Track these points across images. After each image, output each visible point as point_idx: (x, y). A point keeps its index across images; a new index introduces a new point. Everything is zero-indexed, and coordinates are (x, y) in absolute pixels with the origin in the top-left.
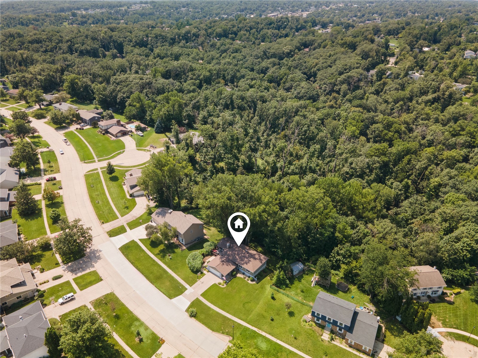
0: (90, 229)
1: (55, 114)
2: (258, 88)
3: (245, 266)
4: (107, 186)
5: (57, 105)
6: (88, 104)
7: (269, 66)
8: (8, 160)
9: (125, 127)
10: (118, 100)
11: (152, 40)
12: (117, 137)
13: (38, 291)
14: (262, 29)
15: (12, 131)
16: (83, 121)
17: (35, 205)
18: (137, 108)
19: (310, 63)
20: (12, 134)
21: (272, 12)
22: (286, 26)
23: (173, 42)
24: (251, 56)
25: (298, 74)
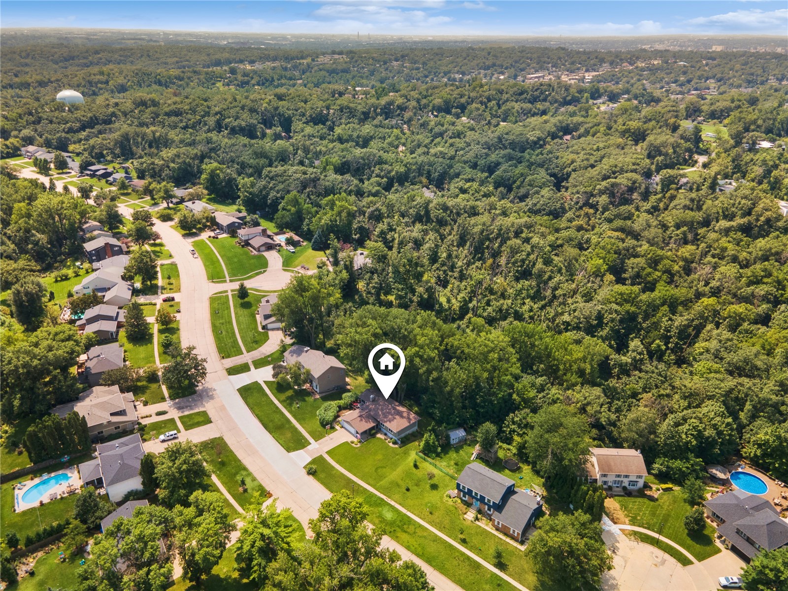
0: (205, 360)
1: (185, 216)
2: (473, 194)
3: (387, 425)
4: (236, 314)
5: (189, 204)
6: (230, 204)
7: (501, 160)
8: (122, 271)
9: (272, 239)
10: (269, 201)
11: (334, 114)
12: (259, 251)
13: (139, 424)
14: (507, 100)
15: (130, 235)
16: (219, 227)
17: (146, 328)
18: (292, 214)
19: (564, 160)
20: (130, 239)
21: (536, 71)
22: (547, 96)
23: (366, 117)
24: (478, 143)
25: (542, 175)
